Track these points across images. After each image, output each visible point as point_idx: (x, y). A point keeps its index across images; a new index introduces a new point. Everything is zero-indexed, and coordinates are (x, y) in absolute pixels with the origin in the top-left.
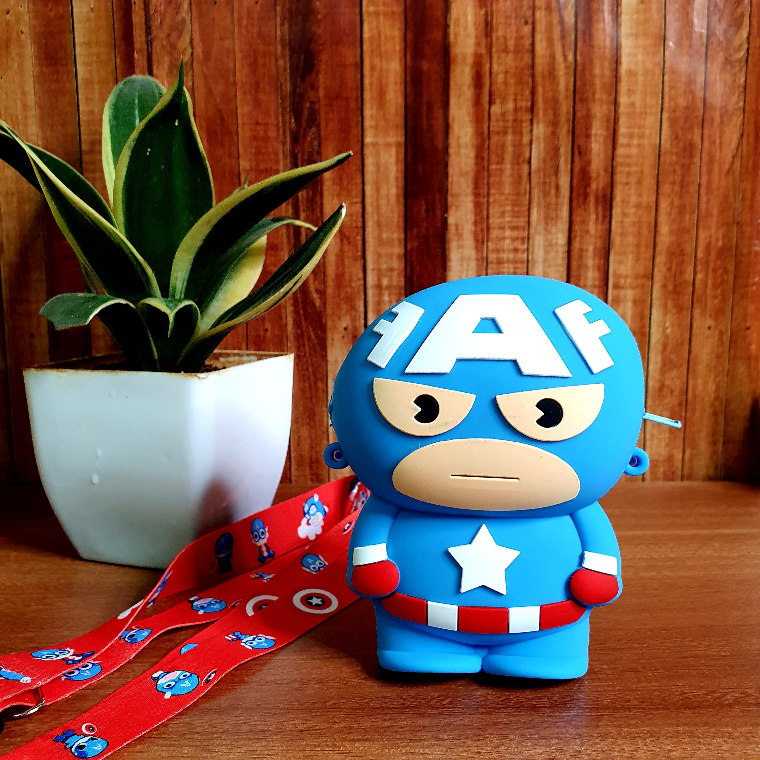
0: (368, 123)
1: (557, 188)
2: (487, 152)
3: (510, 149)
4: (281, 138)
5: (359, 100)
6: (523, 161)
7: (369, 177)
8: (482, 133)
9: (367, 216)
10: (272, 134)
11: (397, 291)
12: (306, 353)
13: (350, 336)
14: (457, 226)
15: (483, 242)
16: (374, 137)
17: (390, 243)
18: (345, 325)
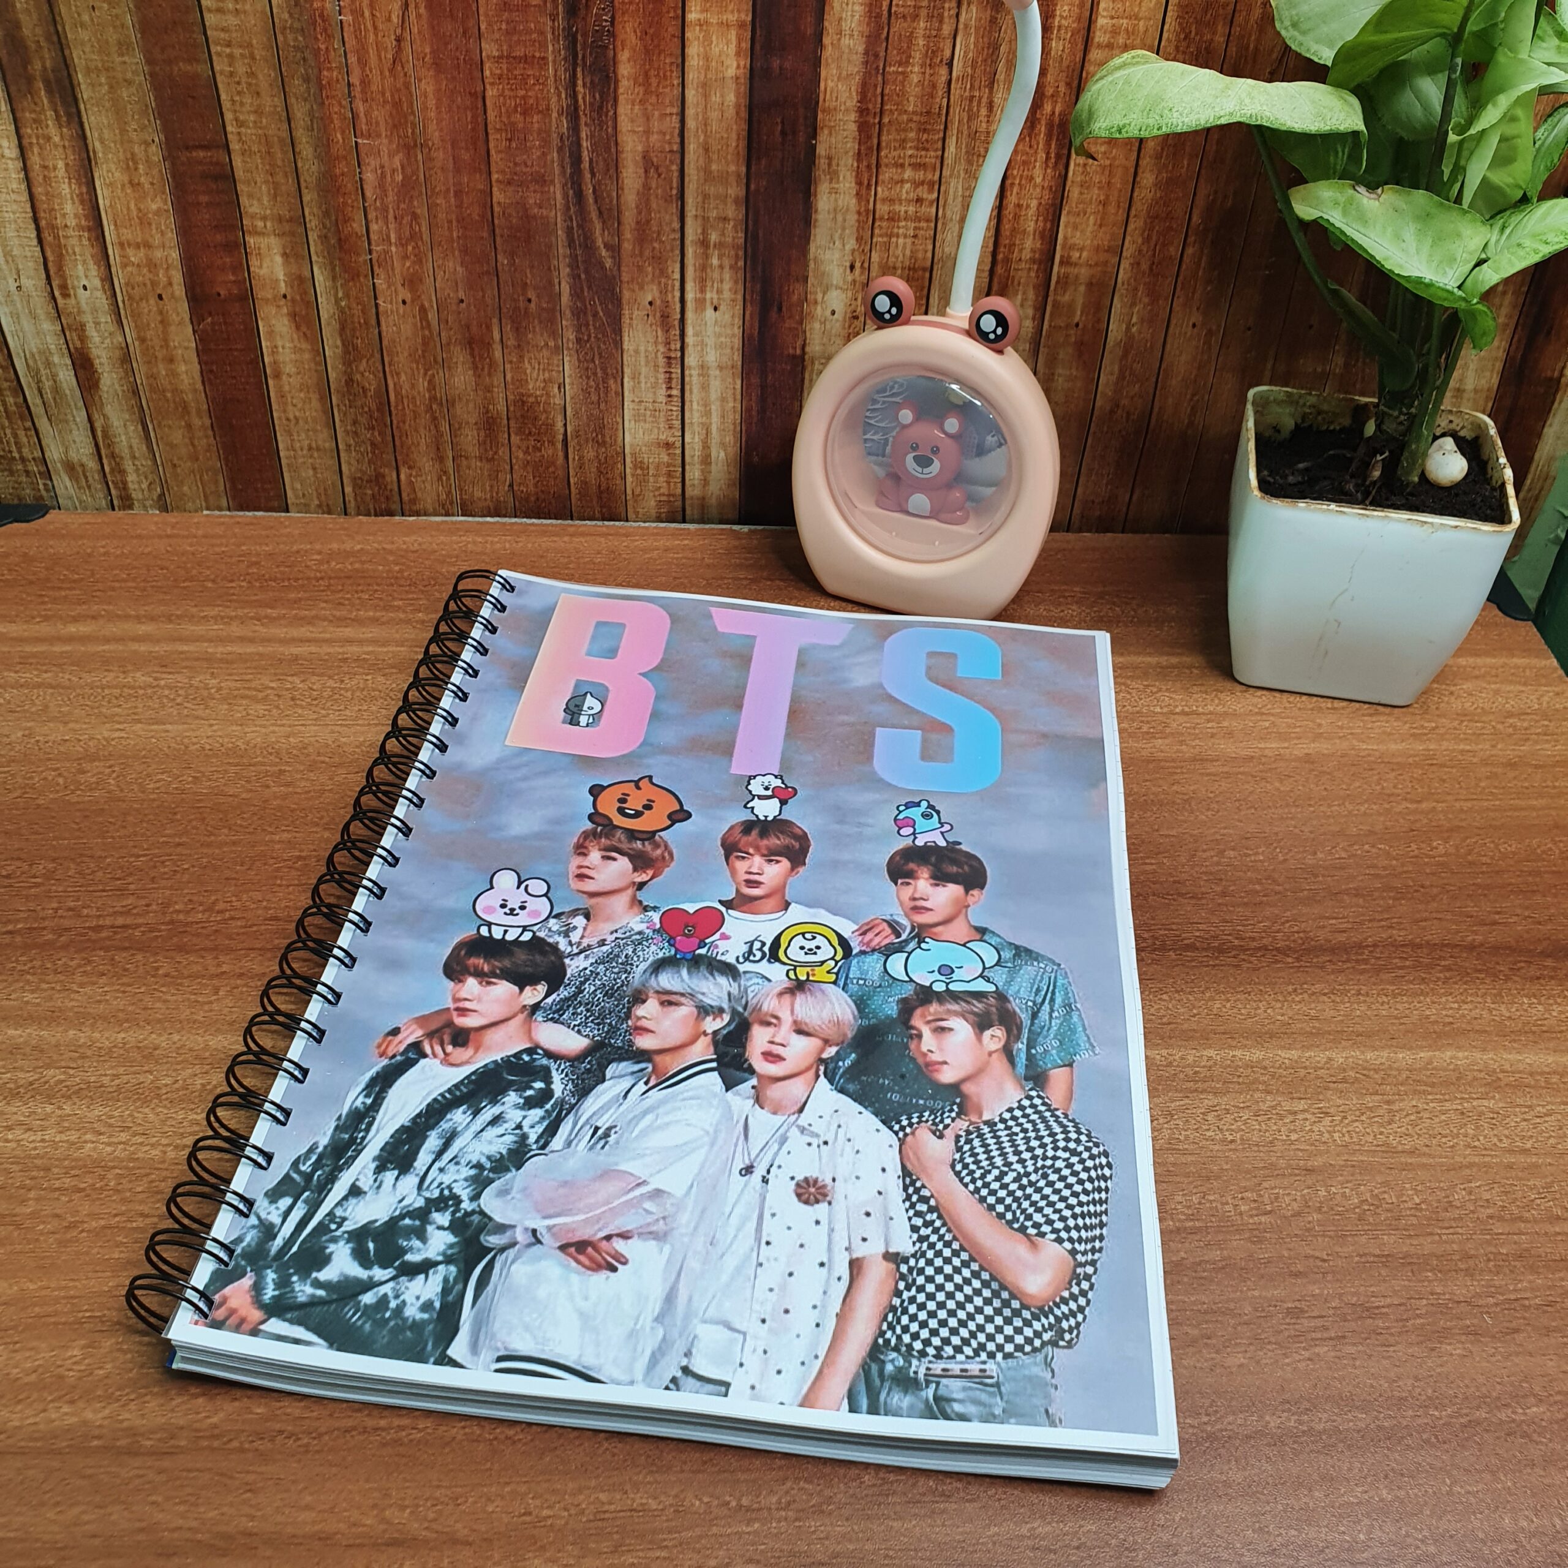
2: (883, 45)
4: (550, 7)
6: (941, 63)
7: (692, 76)
8: (879, 16)
9: (687, 135)
11: (733, 253)
12: (589, 336)
13: (658, 315)
14: (830, 158)
15: (869, 185)
16: (702, 11)
17: (723, 179)
18: (650, 299)
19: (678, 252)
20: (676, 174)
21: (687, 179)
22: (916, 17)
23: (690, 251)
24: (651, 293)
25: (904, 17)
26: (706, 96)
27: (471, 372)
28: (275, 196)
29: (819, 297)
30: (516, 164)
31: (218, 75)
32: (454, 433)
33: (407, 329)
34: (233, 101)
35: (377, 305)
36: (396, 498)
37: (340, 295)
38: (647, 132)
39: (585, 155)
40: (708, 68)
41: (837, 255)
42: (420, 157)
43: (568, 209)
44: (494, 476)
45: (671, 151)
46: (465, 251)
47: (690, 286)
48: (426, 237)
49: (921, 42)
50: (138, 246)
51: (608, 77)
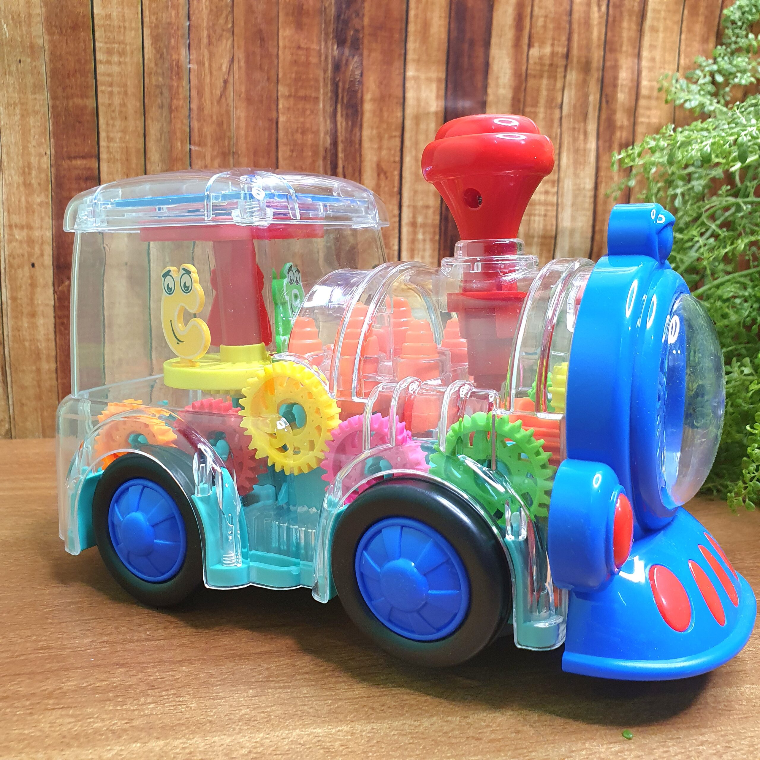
0: (410, 56)
1: (585, 133)
2: (523, 94)
3: (544, 93)
4: (323, 63)
5: (404, 31)
6: (556, 106)
7: (409, 111)
8: (520, 75)
9: (404, 150)
10: (314, 60)
11: (432, 230)
19: (397, 231)
20: (397, 178)
21: (404, 181)
22: (541, 77)
23: (405, 230)
25: (535, 77)
26: (417, 124)
31: (100, 106)
34: (108, 124)
38: (380, 148)
39: (340, 163)
40: (419, 106)
45: (394, 162)
50: (22, 228)
51: (357, 111)
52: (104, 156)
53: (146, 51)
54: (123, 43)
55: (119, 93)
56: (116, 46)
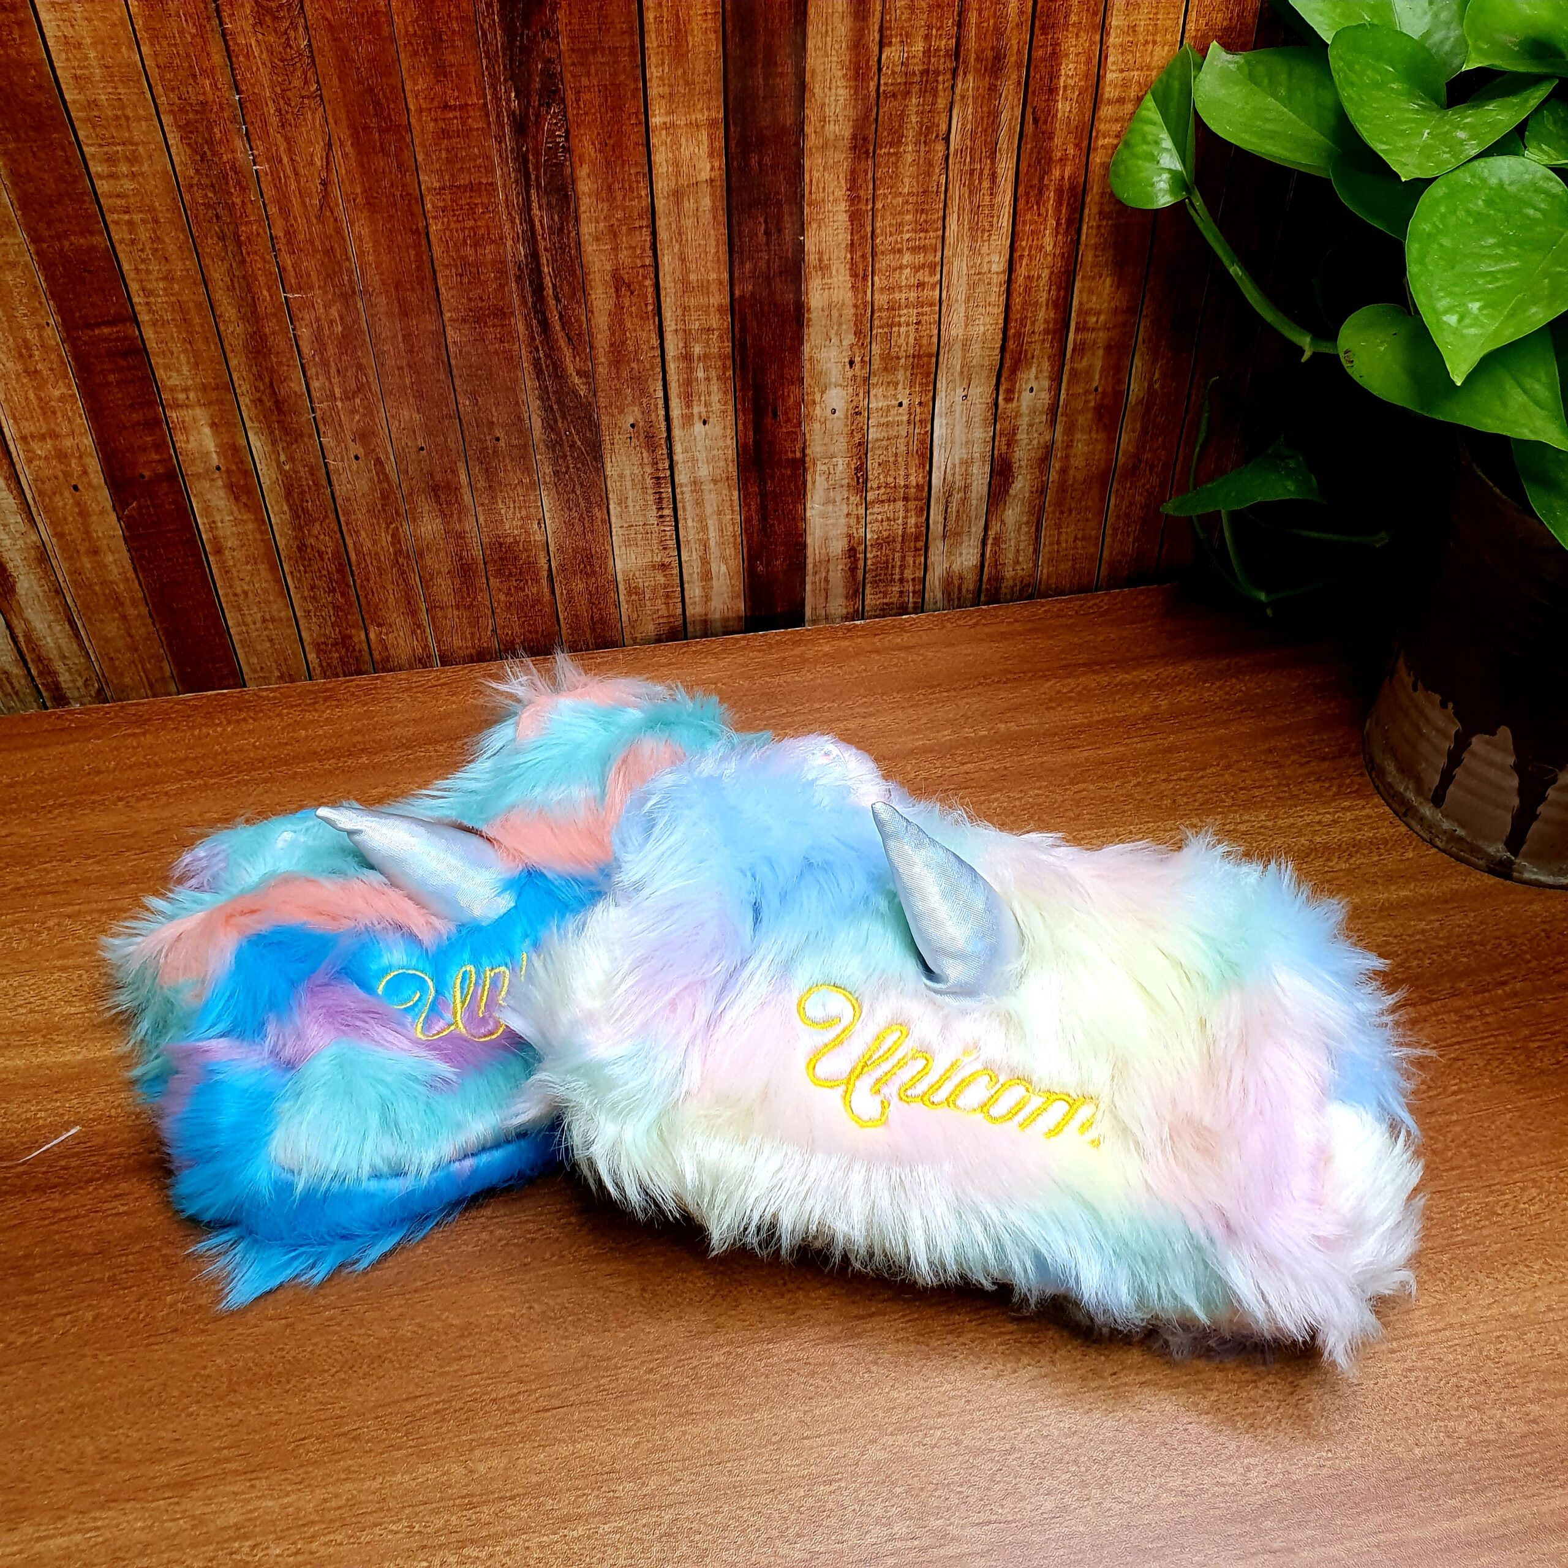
0: (654, 91)
1: (993, 176)
2: (873, 127)
4: (493, 127)
6: (937, 137)
9: (659, 246)
10: (476, 123)
11: (719, 363)
12: (568, 467)
13: (642, 436)
14: (820, 253)
15: (865, 278)
16: (668, 113)
17: (704, 288)
18: (632, 421)
19: (659, 370)
20: (650, 290)
21: (663, 293)
22: (907, 94)
23: (672, 367)
24: (632, 415)
25: (894, 95)
26: (678, 203)
27: (439, 521)
28: (197, 364)
29: (817, 397)
30: (470, 300)
31: (117, 245)
32: (425, 583)
33: (362, 485)
34: (136, 269)
35: (326, 464)
36: (367, 657)
37: (283, 458)
38: (615, 249)
39: (548, 282)
40: (678, 174)
41: (833, 353)
42: (360, 304)
43: (533, 339)
44: (475, 622)
45: (643, 266)
46: (420, 396)
47: (674, 403)
48: (375, 387)
49: (914, 119)
50: (43, 438)
51: (566, 196)
52: (144, 317)
53: (173, 150)
54: (132, 144)
55: (144, 221)
56: (119, 148)
